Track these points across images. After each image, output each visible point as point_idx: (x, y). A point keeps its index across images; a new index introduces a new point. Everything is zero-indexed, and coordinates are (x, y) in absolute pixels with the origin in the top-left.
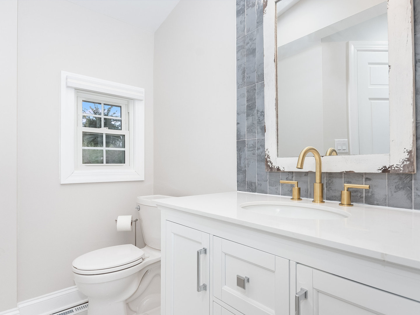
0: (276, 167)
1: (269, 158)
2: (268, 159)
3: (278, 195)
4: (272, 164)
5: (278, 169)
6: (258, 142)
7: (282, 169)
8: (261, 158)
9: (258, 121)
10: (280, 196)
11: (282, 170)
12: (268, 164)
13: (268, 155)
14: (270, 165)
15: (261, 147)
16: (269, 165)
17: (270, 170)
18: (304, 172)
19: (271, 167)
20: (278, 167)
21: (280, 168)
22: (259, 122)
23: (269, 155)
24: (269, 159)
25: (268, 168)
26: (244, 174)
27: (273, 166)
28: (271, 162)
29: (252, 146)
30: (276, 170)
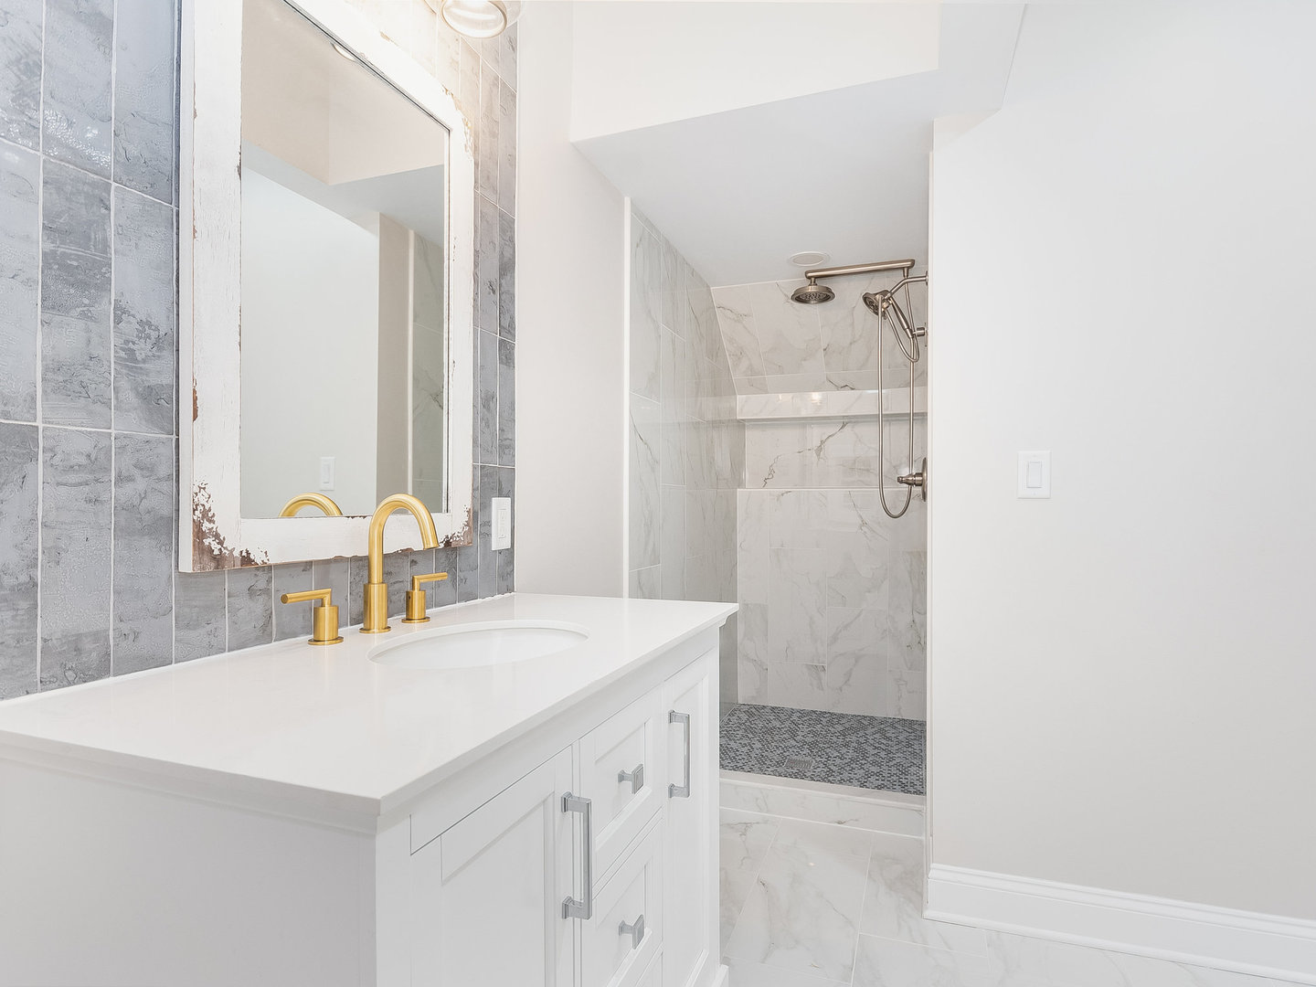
0: (236, 553)
1: (211, 521)
2: (206, 526)
3: (216, 653)
4: (221, 543)
5: (247, 560)
6: (121, 449)
7: (258, 558)
8: (141, 520)
9: (122, 354)
10: (226, 654)
11: (259, 562)
12: (206, 542)
13: (207, 508)
14: (215, 547)
15: (137, 473)
16: (209, 546)
17: (213, 565)
18: (302, 562)
19: (216, 552)
20: (247, 552)
21: (252, 557)
22: (125, 360)
23: (210, 510)
24: (212, 525)
25: (206, 558)
26: (24, 605)
27: (224, 551)
28: (217, 536)
29: (83, 461)
30: (239, 563)
